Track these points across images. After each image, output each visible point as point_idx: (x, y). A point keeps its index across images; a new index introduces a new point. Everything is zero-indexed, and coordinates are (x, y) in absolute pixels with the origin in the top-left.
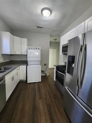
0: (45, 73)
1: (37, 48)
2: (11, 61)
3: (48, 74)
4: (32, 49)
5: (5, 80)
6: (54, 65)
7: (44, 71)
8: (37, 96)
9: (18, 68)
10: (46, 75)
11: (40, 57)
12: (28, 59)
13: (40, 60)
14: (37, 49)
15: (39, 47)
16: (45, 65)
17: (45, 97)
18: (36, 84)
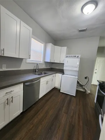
0: (84, 89)
1: (75, 56)
2: (52, 68)
3: (89, 92)
4: (70, 57)
5: (40, 81)
6: (98, 81)
7: (83, 86)
8: (64, 109)
9: (54, 75)
10: (86, 91)
11: (78, 67)
12: (65, 68)
13: (78, 70)
14: (73, 57)
15: (79, 55)
16: (86, 78)
17: (72, 115)
18: (69, 96)
